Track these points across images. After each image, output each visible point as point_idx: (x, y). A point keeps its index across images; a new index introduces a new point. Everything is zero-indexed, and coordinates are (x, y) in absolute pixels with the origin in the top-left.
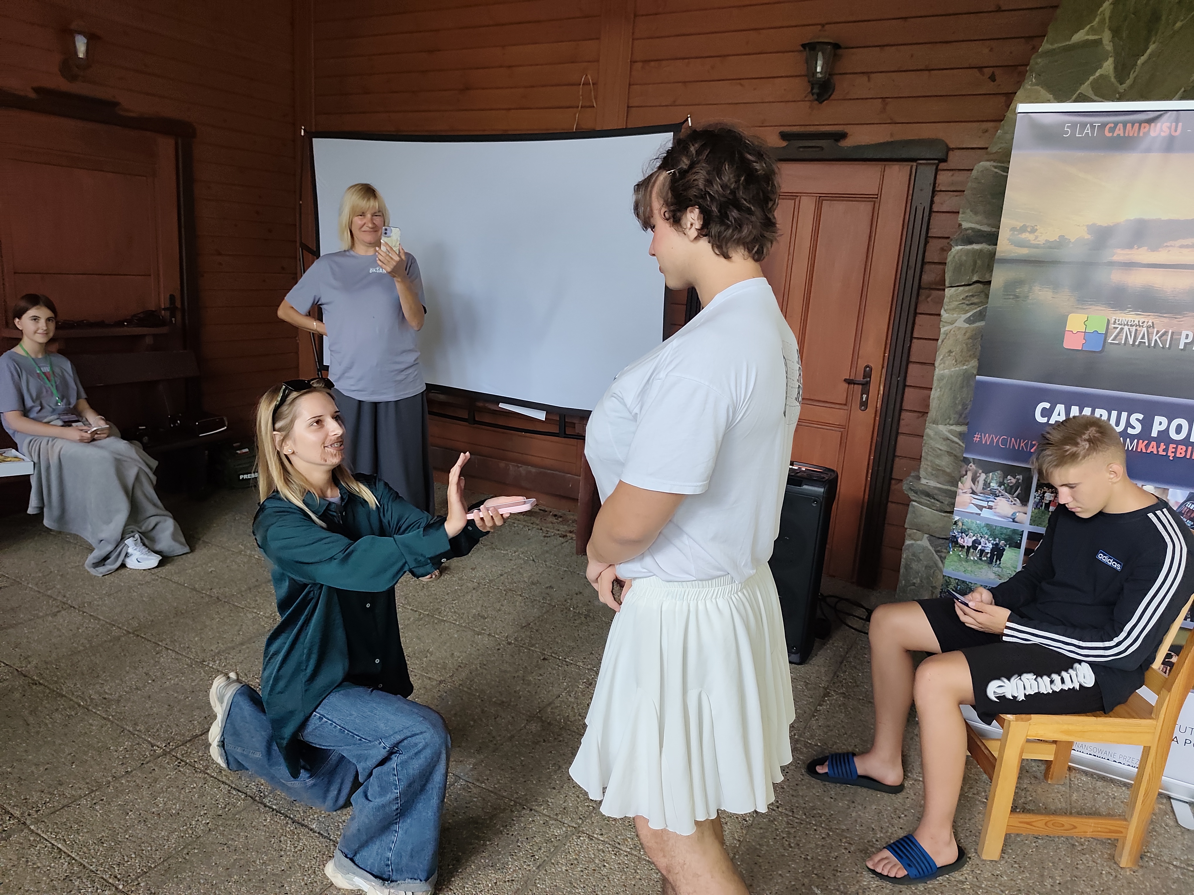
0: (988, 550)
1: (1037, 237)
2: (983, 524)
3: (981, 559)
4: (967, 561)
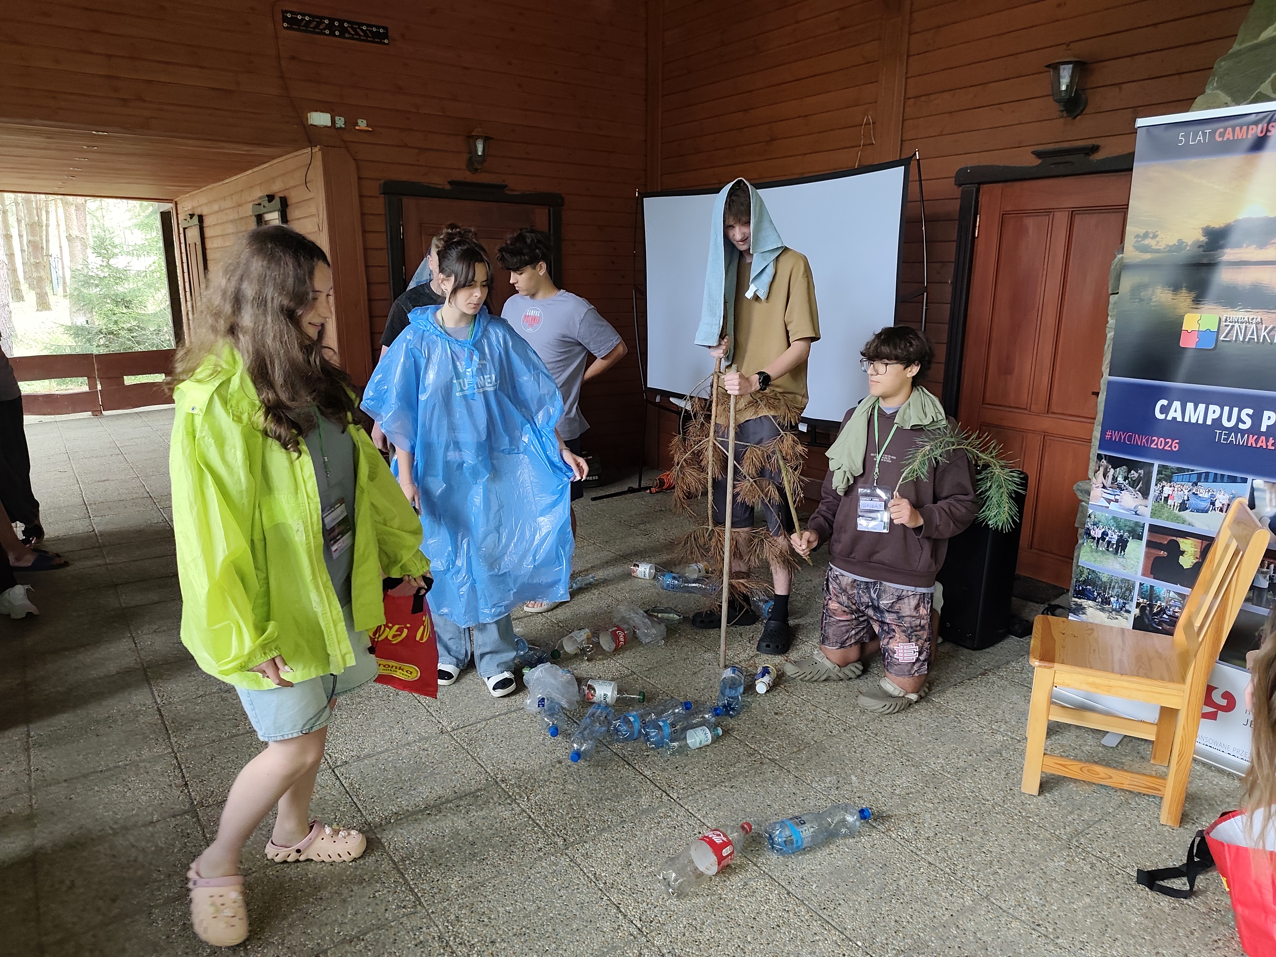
0: (1114, 541)
1: (1158, 242)
2: (1110, 517)
3: (1108, 550)
4: (1097, 551)
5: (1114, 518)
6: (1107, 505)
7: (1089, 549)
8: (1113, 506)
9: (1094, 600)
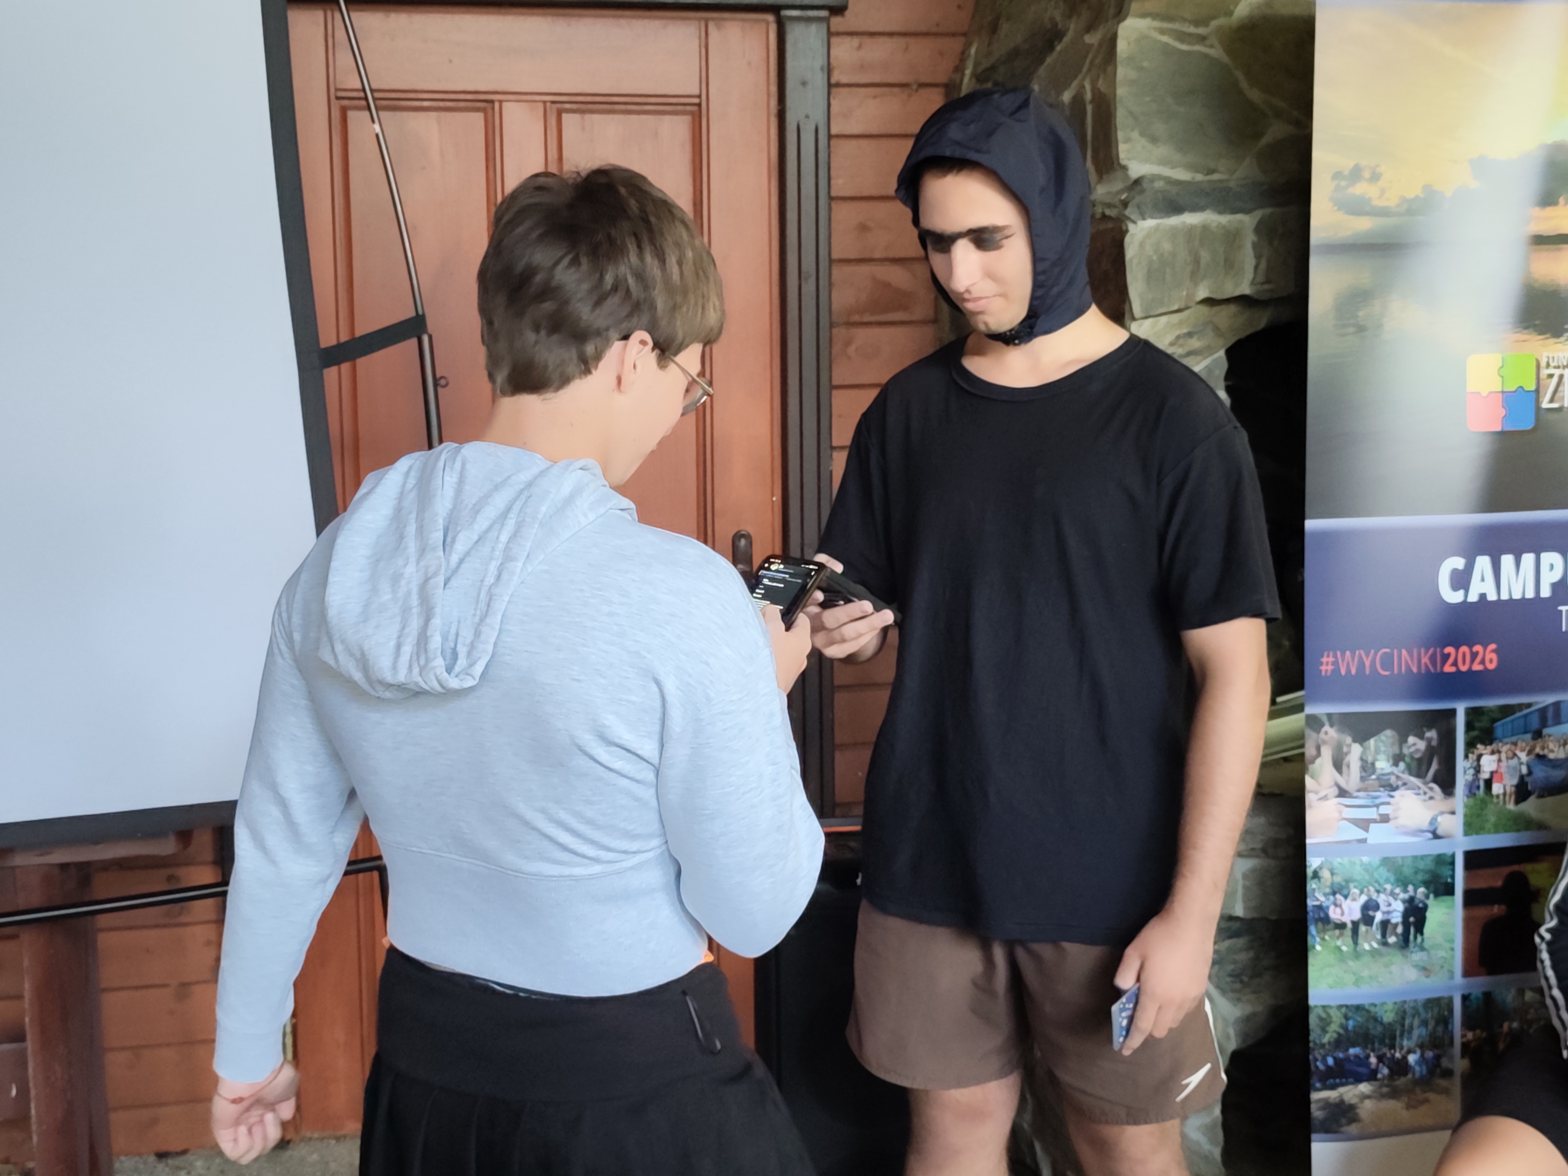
0: (1397, 918)
1: (1383, 192)
2: (1376, 861)
3: (1385, 944)
4: (1357, 955)
5: (1386, 862)
6: (1360, 834)
7: (1331, 958)
8: (1378, 835)
9: (1372, 1076)
